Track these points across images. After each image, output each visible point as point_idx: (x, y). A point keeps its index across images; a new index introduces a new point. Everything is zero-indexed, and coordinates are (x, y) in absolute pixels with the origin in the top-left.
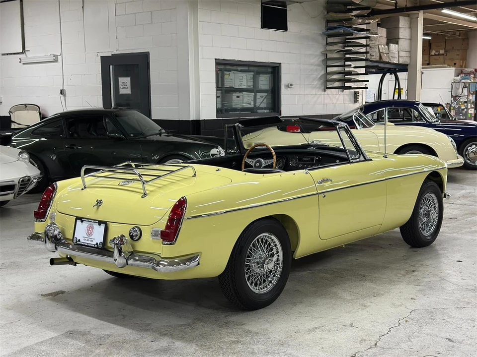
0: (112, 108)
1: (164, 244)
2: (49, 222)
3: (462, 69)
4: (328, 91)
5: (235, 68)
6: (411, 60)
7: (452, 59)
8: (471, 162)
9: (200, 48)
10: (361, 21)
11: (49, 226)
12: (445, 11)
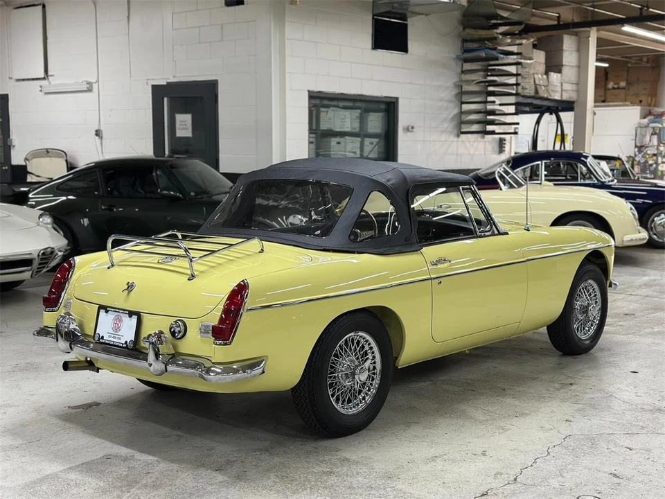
0: (166, 156)
1: (216, 344)
2: (62, 311)
3: (650, 108)
4: (463, 136)
5: (335, 103)
6: (578, 96)
7: (637, 95)
8: (658, 237)
9: (287, 75)
10: (509, 41)
11: (62, 316)
12: (627, 28)
